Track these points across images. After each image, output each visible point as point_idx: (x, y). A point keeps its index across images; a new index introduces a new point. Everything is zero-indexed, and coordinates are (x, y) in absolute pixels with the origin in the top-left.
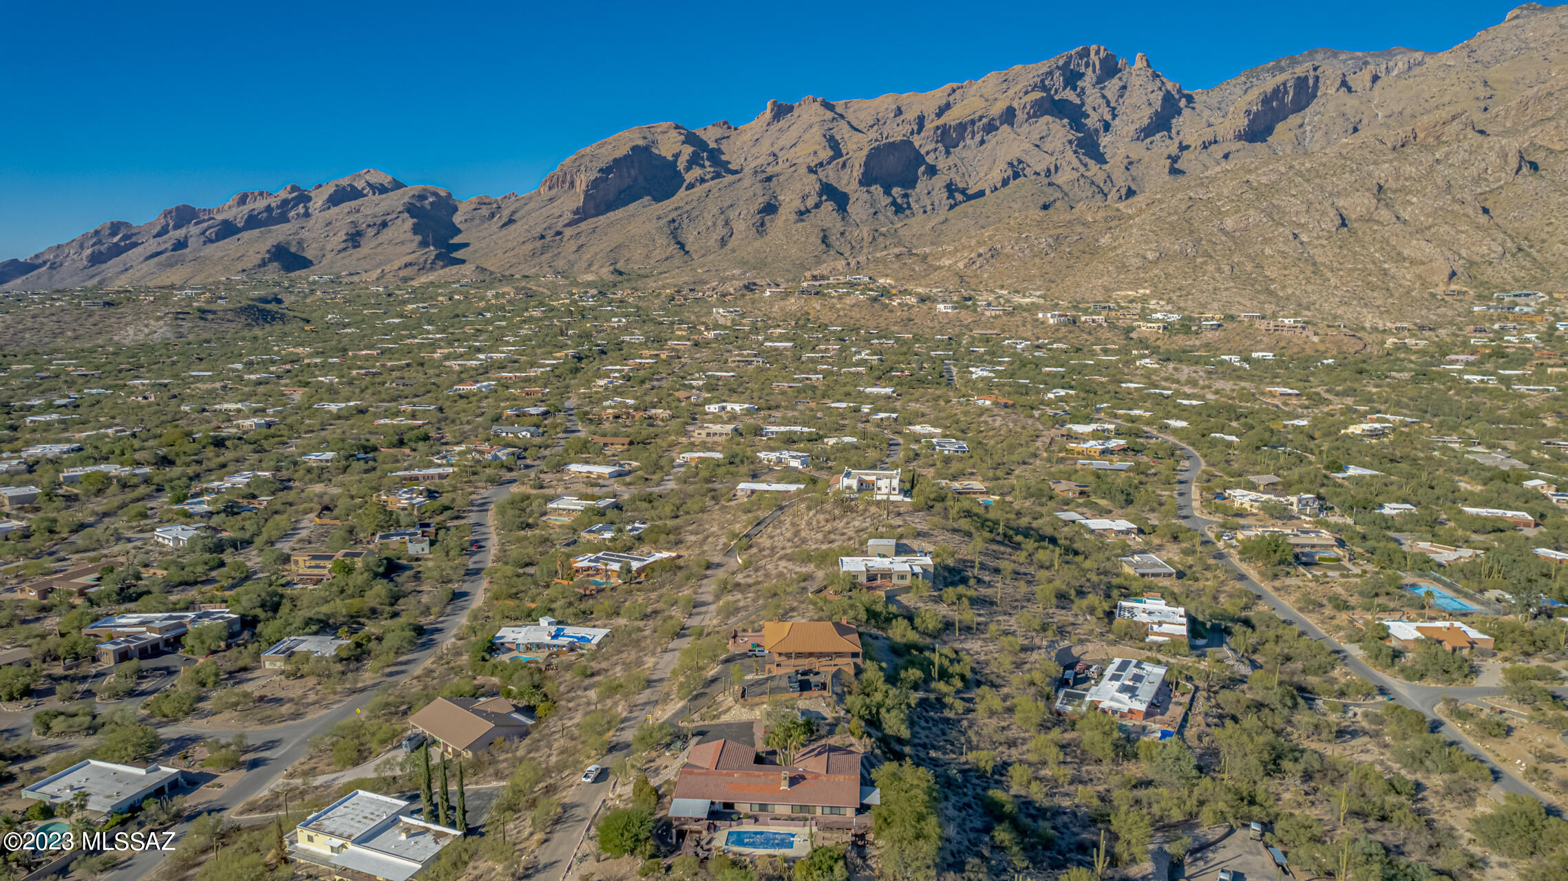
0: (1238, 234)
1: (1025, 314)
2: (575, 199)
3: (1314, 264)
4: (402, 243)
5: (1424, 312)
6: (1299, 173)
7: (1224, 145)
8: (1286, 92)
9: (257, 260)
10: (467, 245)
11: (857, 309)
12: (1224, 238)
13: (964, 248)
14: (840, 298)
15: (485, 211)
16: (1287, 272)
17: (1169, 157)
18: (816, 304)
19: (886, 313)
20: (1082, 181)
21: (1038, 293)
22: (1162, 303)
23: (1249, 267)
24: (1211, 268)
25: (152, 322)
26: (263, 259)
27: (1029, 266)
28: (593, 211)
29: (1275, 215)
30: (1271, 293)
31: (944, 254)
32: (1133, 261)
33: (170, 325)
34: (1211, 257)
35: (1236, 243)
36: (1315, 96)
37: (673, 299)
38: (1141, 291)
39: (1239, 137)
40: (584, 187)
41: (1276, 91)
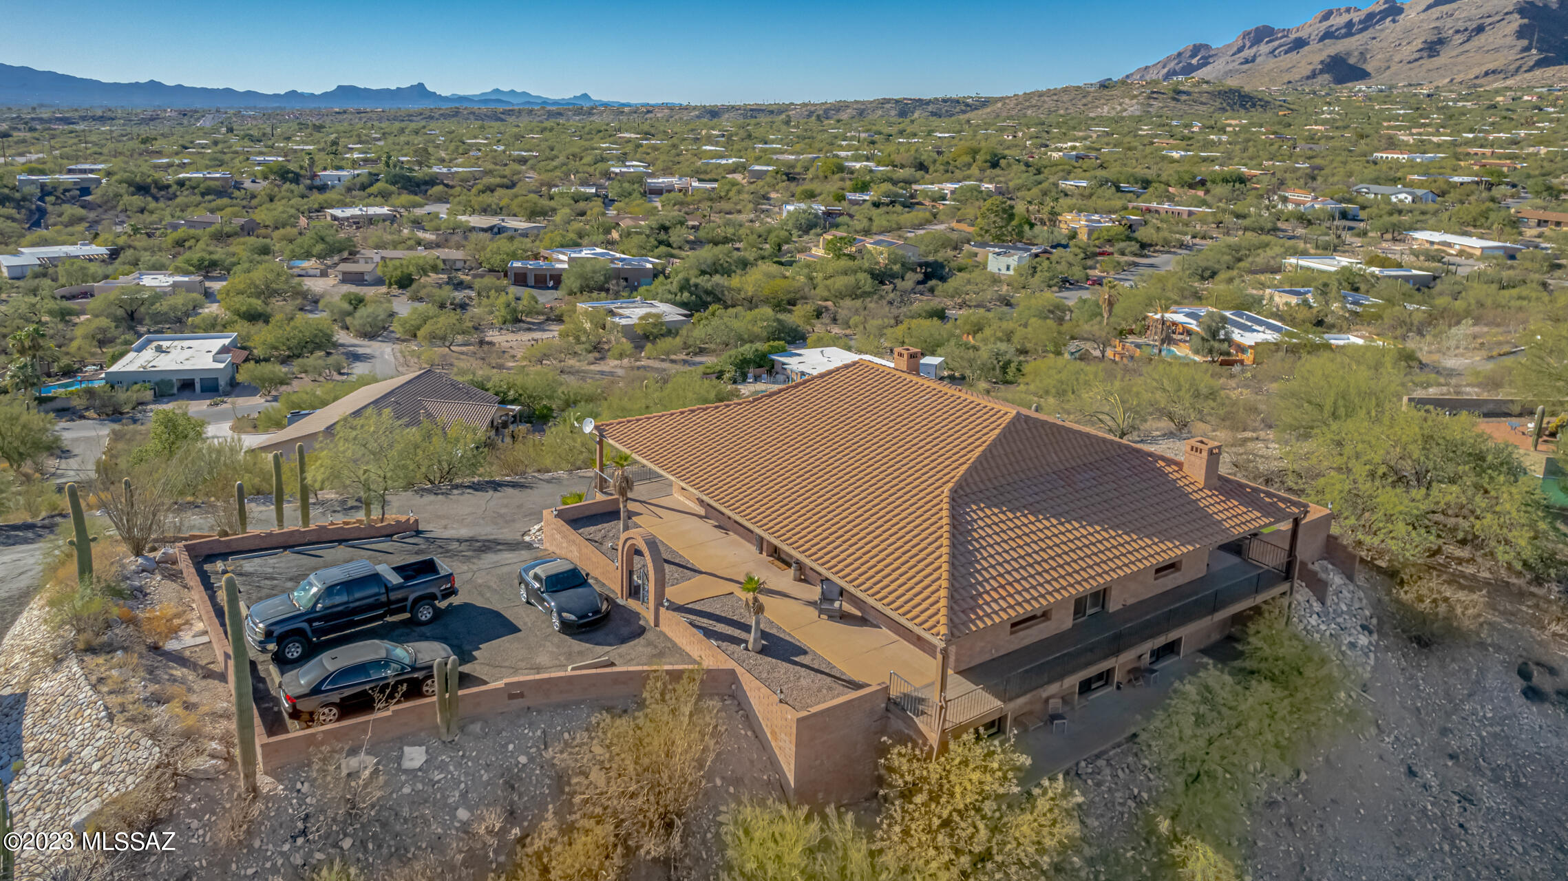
4: (1496, 49)
9: (1307, 71)
25: (1127, 100)
26: (1314, 71)
33: (1142, 104)
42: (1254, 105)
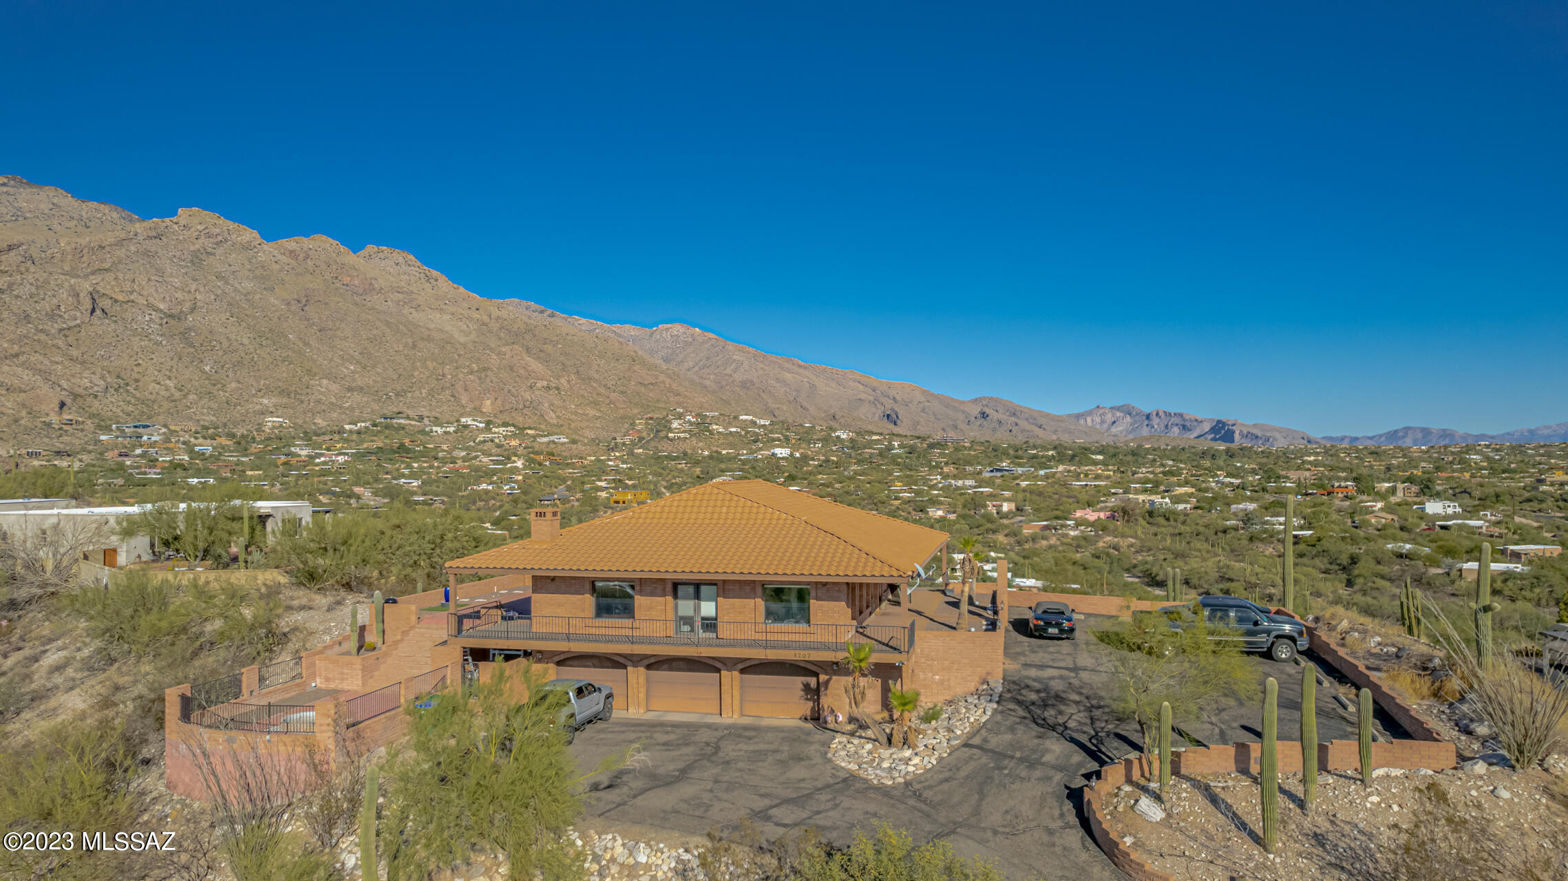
5: (46, 440)
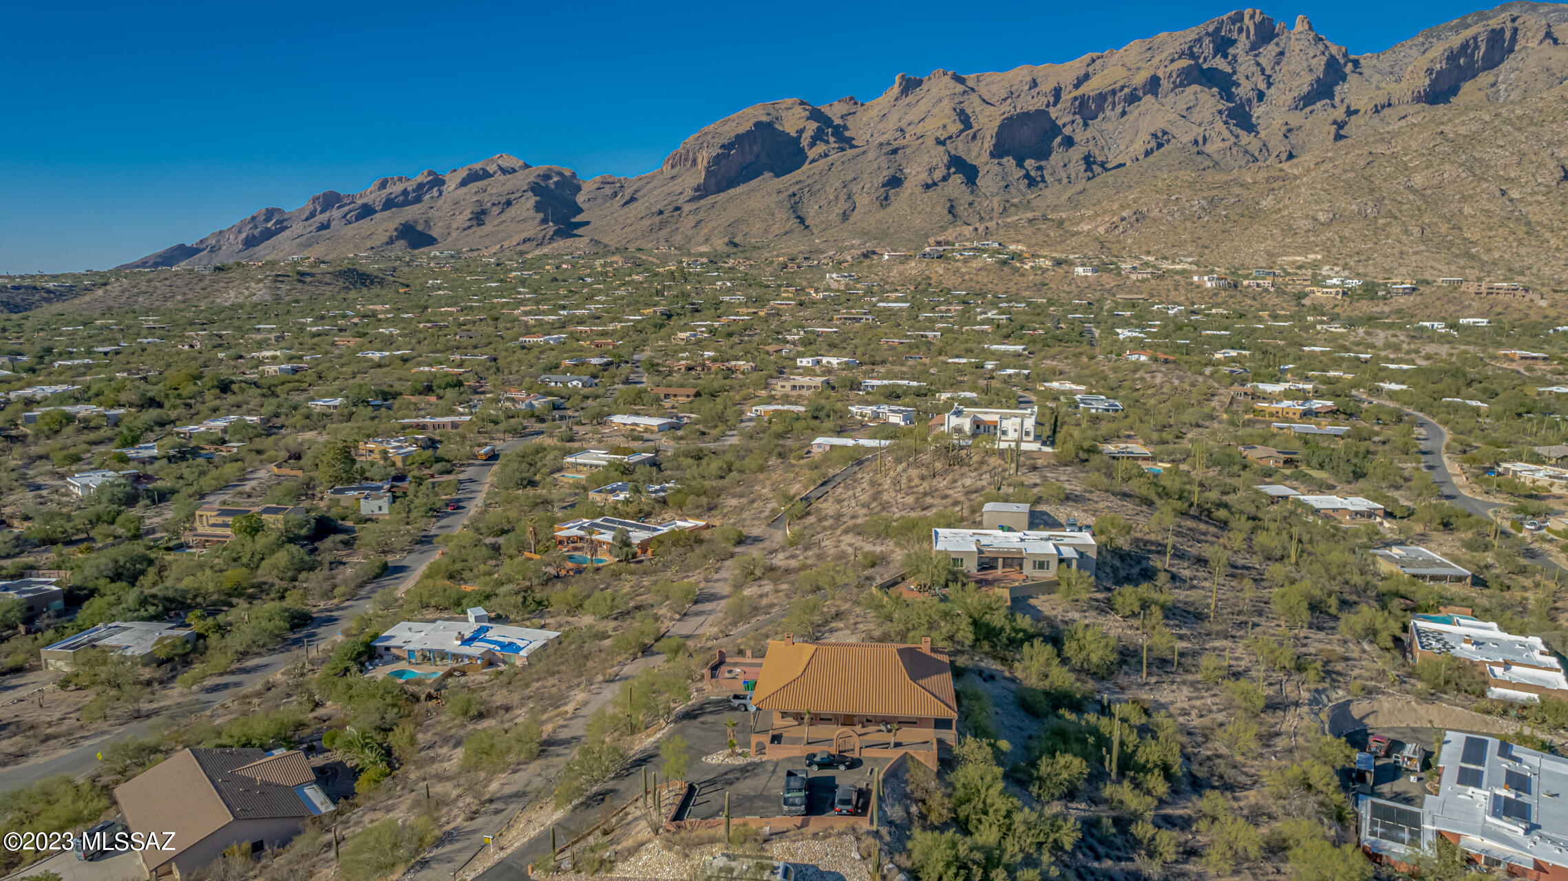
0: (1429, 192)
1: (1177, 277)
2: (697, 176)
3: (1528, 223)
4: (524, 220)
6: (1507, 121)
7: (1400, 108)
8: (1476, 47)
9: (384, 237)
10: (587, 223)
11: (984, 273)
12: (1411, 197)
13: (1105, 212)
14: (966, 261)
15: (608, 190)
16: (1492, 234)
17: (1335, 122)
18: (939, 268)
19: (1017, 278)
20: (1235, 150)
21: (1190, 260)
22: (1336, 269)
23: (1444, 229)
24: (1396, 230)
25: (253, 285)
26: (391, 237)
27: (1180, 230)
28: (713, 188)
29: (1478, 170)
30: (1473, 257)
31: (1082, 218)
32: (1302, 223)
33: (270, 288)
34: (1396, 218)
35: (1426, 202)
36: (1511, 50)
37: (786, 267)
38: (1311, 256)
39: (1418, 99)
40: (705, 163)
41: (1464, 47)
42: (372, 283)
